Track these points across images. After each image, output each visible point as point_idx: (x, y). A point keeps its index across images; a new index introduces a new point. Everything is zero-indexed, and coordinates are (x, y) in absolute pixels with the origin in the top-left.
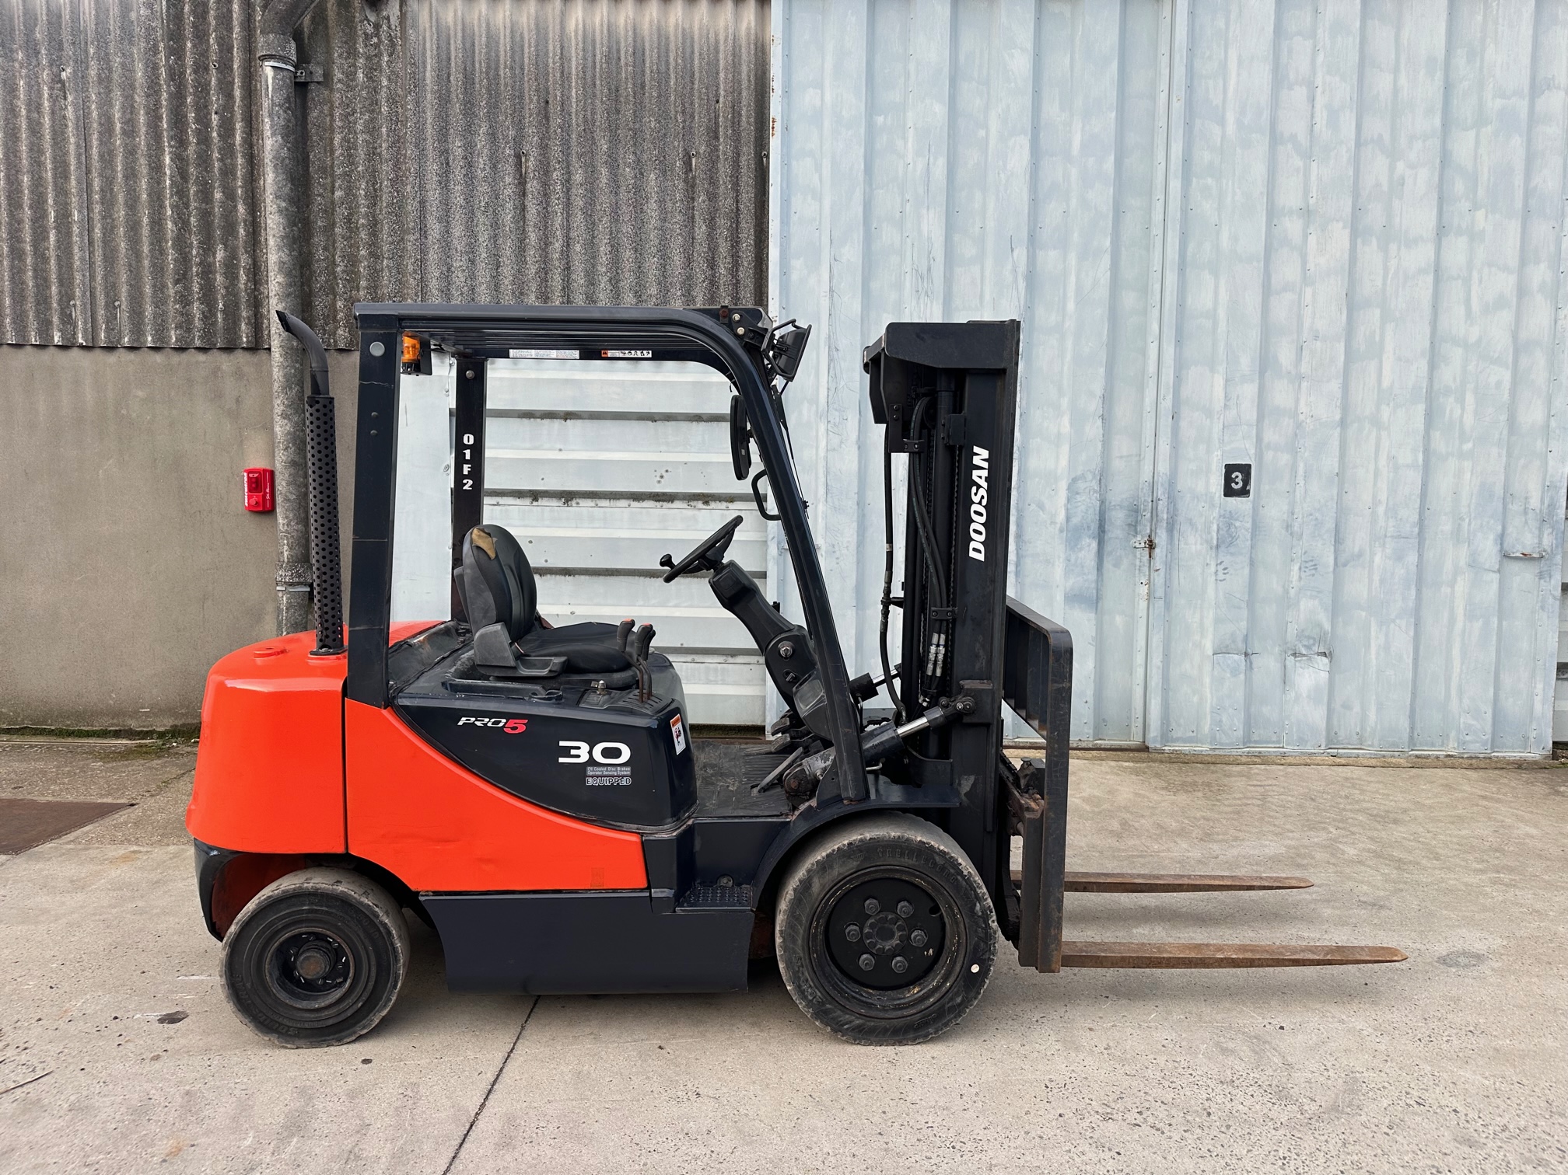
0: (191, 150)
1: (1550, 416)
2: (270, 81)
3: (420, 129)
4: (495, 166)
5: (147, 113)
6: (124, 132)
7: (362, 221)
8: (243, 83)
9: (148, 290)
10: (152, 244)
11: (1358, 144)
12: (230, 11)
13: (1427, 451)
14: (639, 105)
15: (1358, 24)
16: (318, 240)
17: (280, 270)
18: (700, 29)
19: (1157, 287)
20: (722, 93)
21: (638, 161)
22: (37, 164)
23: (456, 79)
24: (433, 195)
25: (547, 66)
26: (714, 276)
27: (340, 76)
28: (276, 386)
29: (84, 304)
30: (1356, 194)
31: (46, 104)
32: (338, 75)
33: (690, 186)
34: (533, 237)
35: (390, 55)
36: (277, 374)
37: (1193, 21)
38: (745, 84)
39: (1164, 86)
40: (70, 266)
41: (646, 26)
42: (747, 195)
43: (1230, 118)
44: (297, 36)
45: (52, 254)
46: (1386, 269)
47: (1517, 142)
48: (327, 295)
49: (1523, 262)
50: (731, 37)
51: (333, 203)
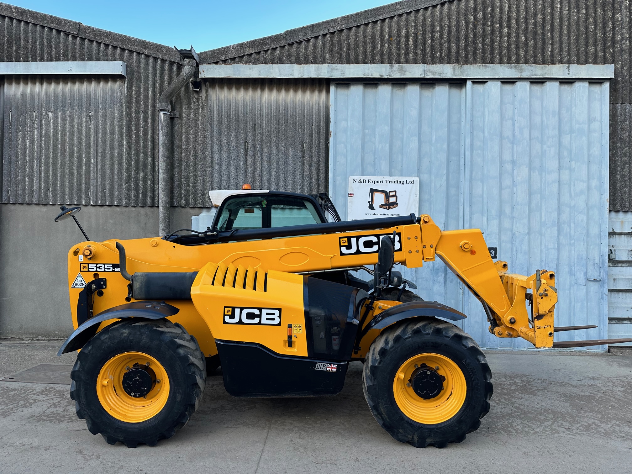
0: (133, 140)
1: (601, 231)
2: (162, 118)
3: (212, 133)
4: (237, 146)
5: (119, 127)
6: (110, 133)
7: (191, 164)
8: (152, 117)
9: (116, 186)
10: (118, 171)
11: (530, 139)
12: (148, 94)
13: (558, 244)
14: (287, 126)
15: (528, 100)
16: (176, 170)
17: (164, 180)
18: (307, 101)
19: (462, 186)
20: (314, 122)
21: (286, 145)
22: (80, 143)
23: (224, 117)
24: (216, 156)
25: (255, 113)
26: (311, 182)
27: (185, 115)
28: (160, 220)
29: (94, 191)
30: (530, 156)
31: (84, 124)
32: (184, 115)
33: (303, 152)
34: (250, 170)
35: (202, 109)
36: (161, 215)
37: (473, 99)
38: (322, 119)
39: (463, 119)
40: (89, 178)
41: (289, 100)
42: (322, 156)
43: (486, 131)
44: (171, 103)
45: (83, 174)
46: (541, 181)
47: (584, 139)
48: (178, 188)
49: (589, 178)
50: (317, 104)
51: (181, 157)
